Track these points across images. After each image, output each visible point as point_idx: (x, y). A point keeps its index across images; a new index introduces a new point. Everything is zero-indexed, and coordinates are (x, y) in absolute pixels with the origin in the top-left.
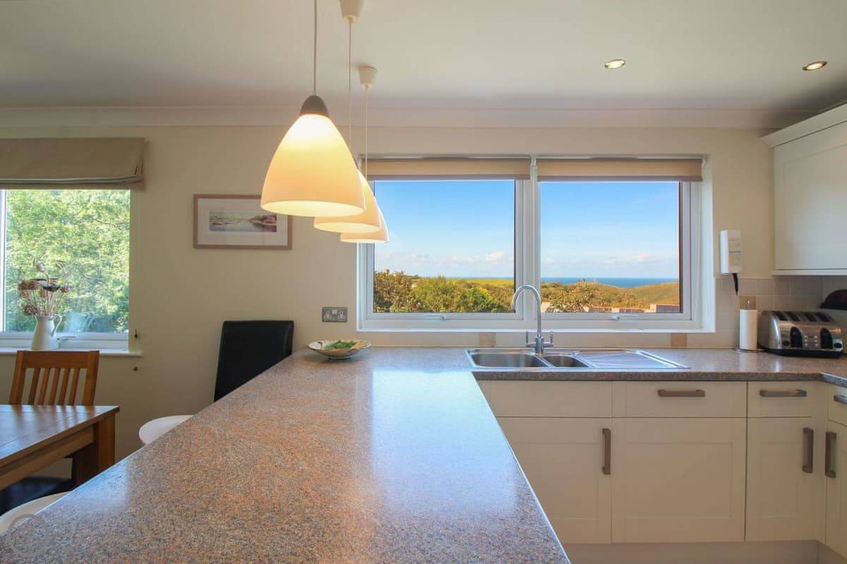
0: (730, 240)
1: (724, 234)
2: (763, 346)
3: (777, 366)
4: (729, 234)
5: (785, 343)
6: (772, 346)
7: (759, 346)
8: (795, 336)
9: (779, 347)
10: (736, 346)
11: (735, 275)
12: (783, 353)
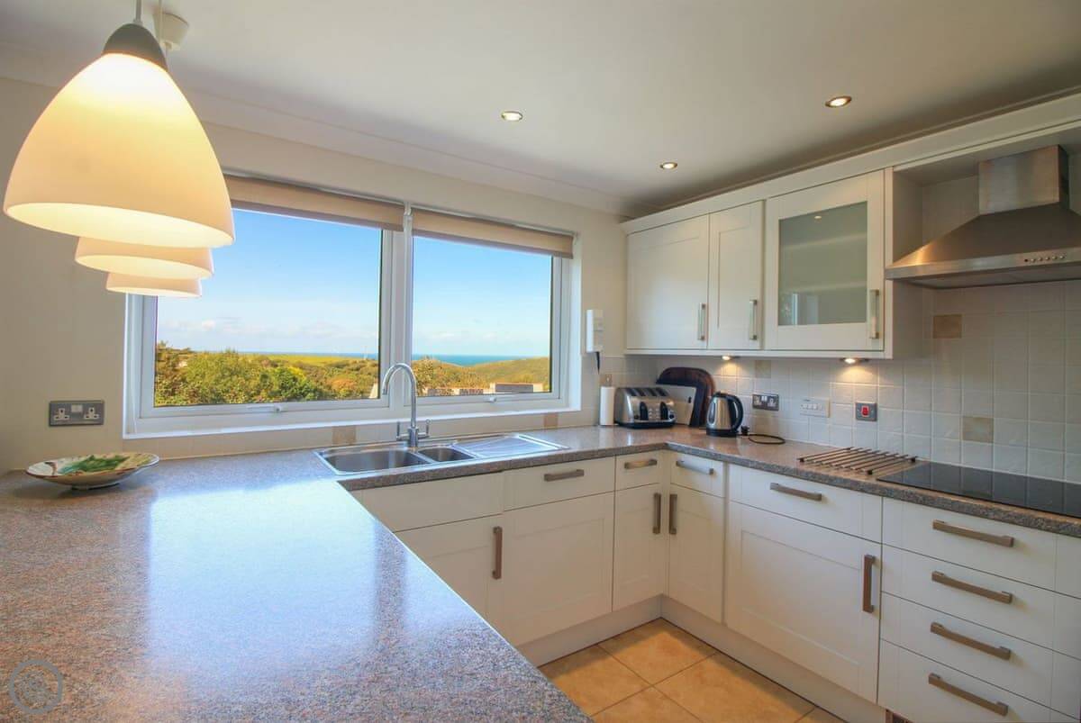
0: (595, 319)
1: (590, 313)
2: (619, 423)
3: (630, 439)
4: (594, 314)
5: (636, 417)
6: (626, 421)
7: (615, 422)
8: (643, 411)
9: (632, 421)
10: (597, 423)
11: (598, 353)
12: (635, 427)
